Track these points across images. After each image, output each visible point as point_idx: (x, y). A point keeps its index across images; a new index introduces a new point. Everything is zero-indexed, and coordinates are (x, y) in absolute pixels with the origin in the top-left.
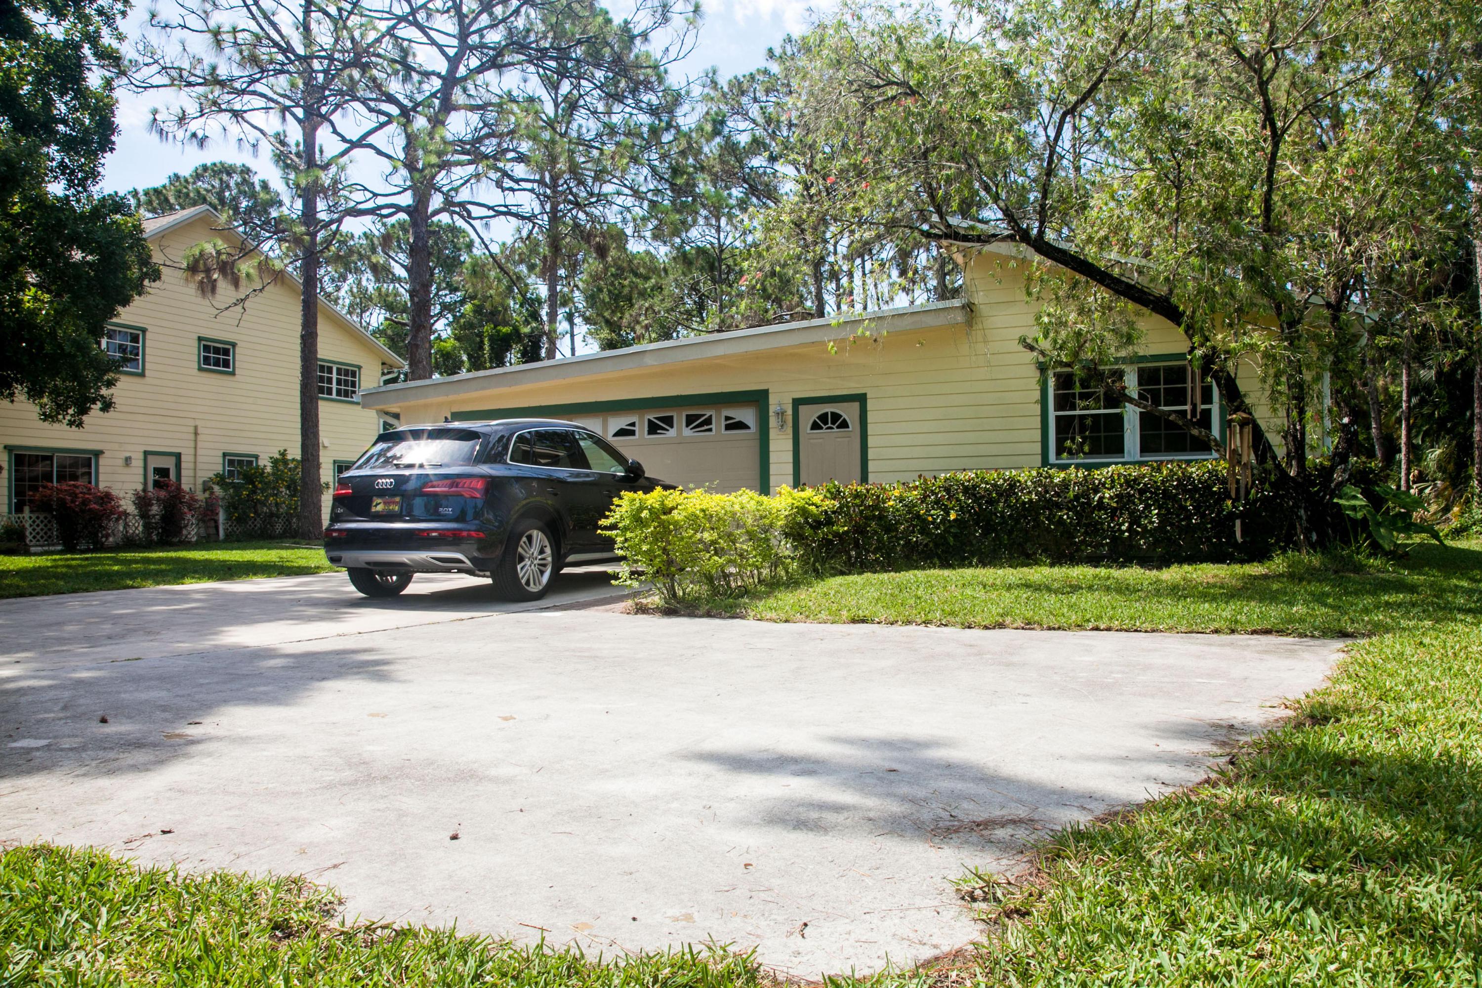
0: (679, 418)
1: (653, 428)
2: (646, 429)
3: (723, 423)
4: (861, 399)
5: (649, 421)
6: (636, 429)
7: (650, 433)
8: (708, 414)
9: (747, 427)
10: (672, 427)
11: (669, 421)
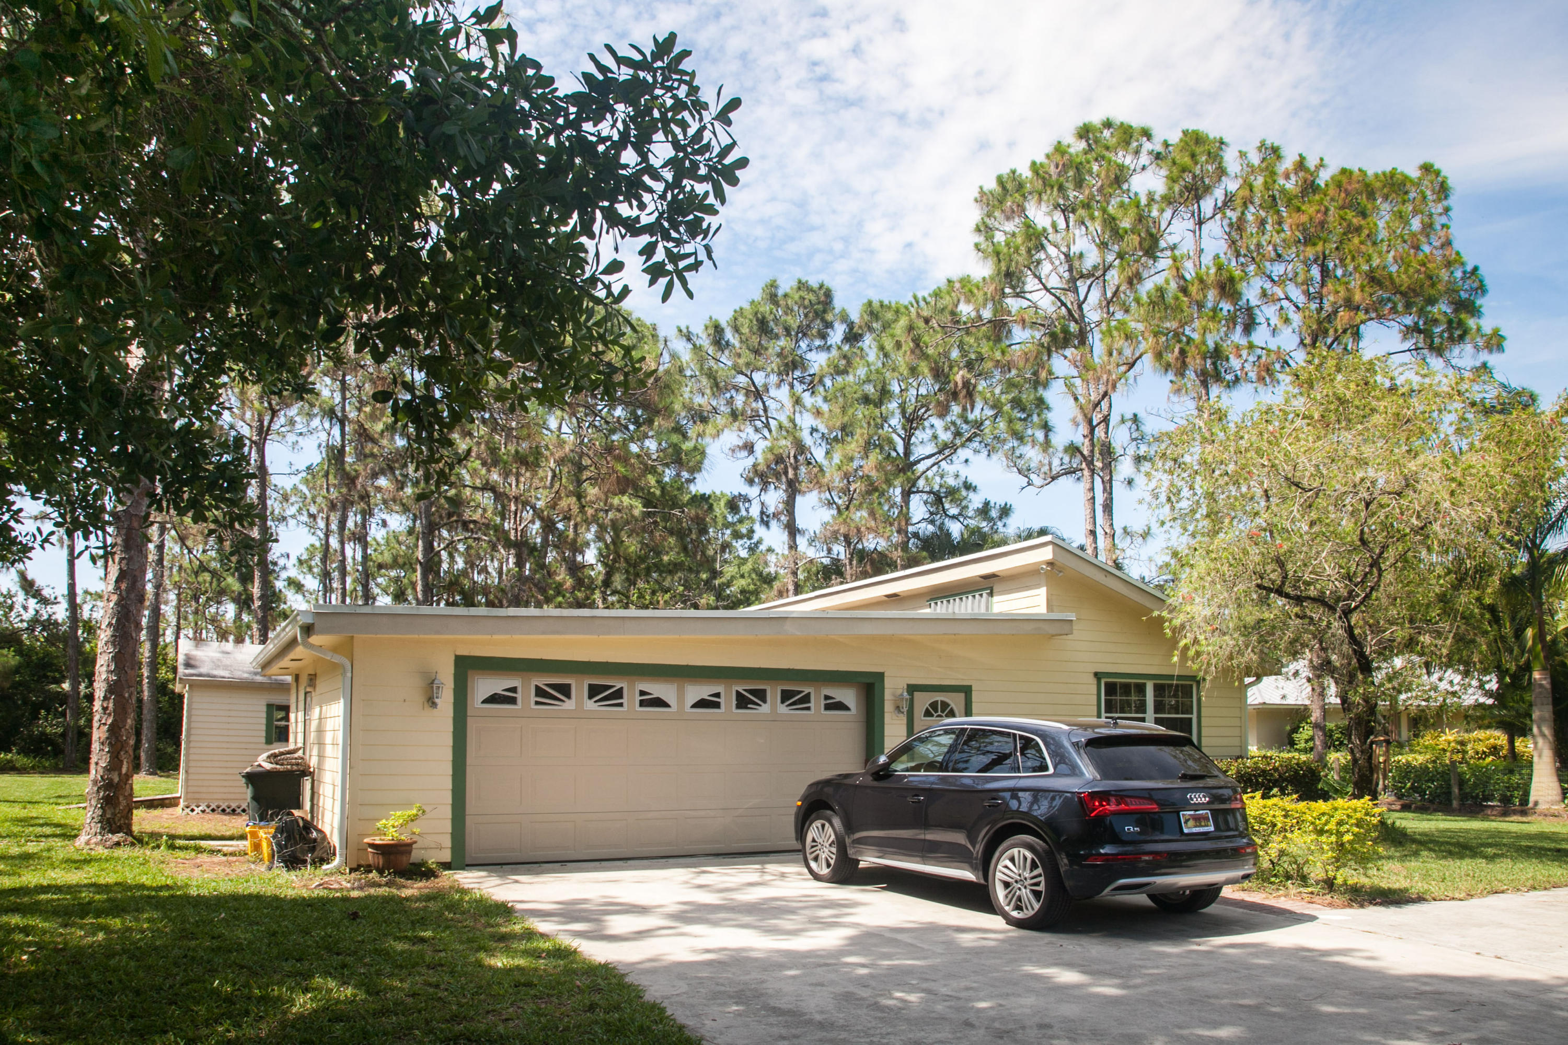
0: (774, 692)
1: (742, 702)
2: (734, 702)
3: (823, 702)
4: (966, 691)
5: (738, 693)
6: (722, 700)
7: (739, 706)
8: (807, 691)
9: (847, 709)
10: (765, 702)
11: (761, 695)
